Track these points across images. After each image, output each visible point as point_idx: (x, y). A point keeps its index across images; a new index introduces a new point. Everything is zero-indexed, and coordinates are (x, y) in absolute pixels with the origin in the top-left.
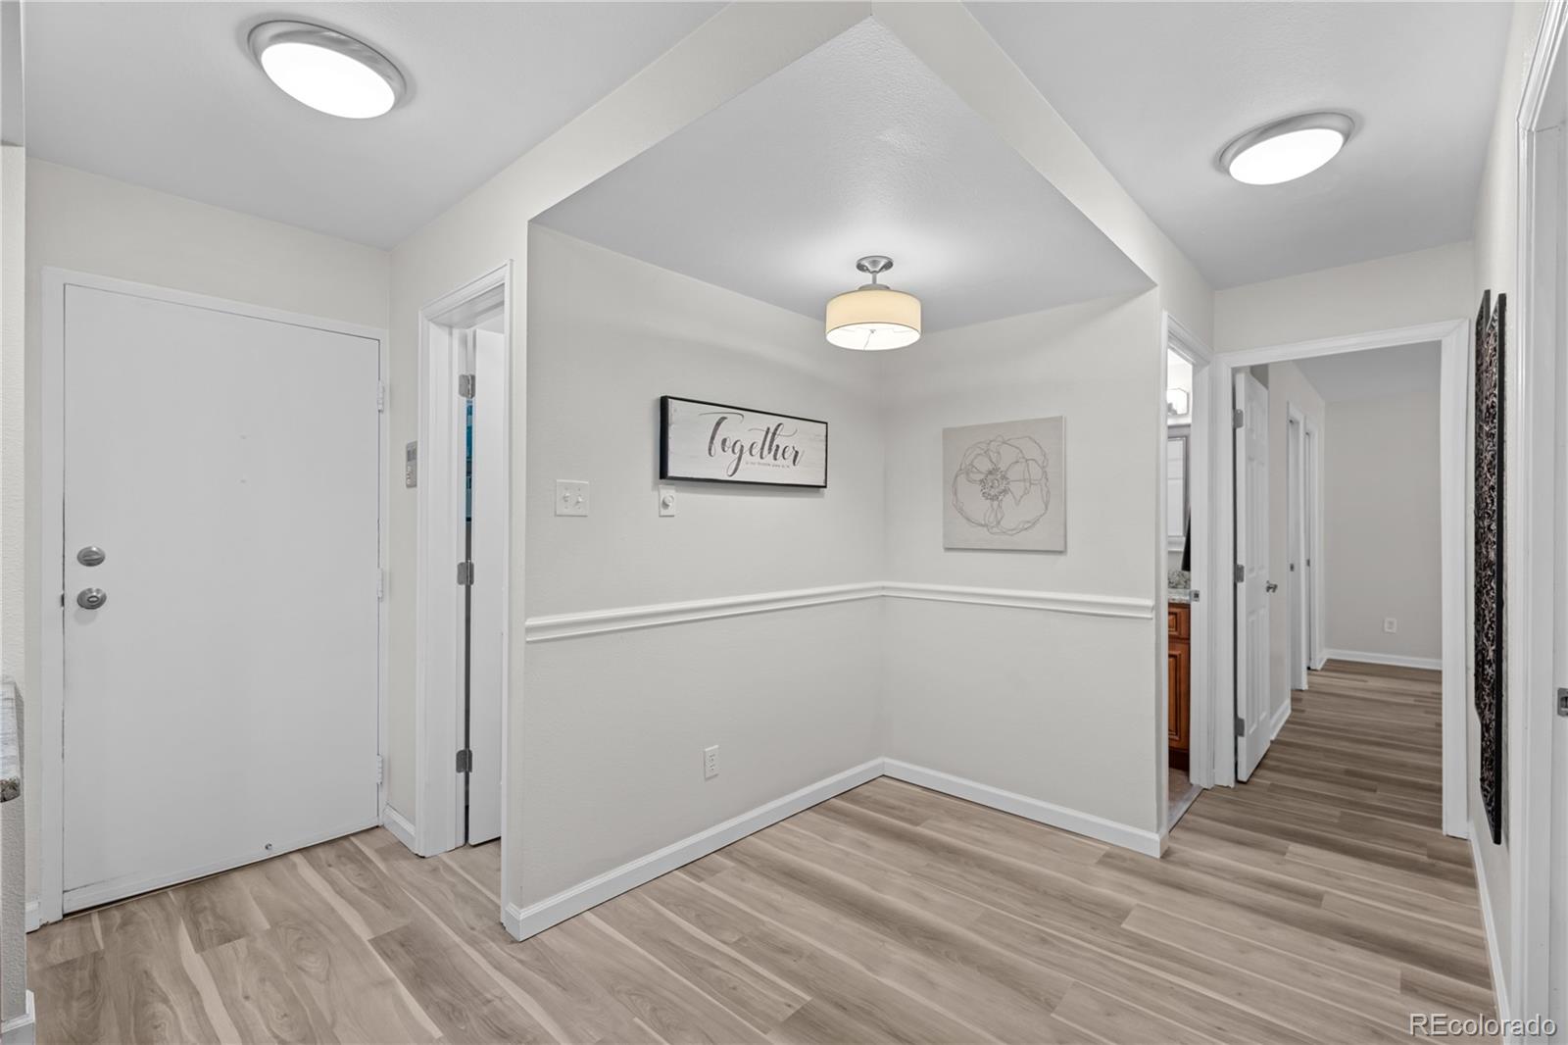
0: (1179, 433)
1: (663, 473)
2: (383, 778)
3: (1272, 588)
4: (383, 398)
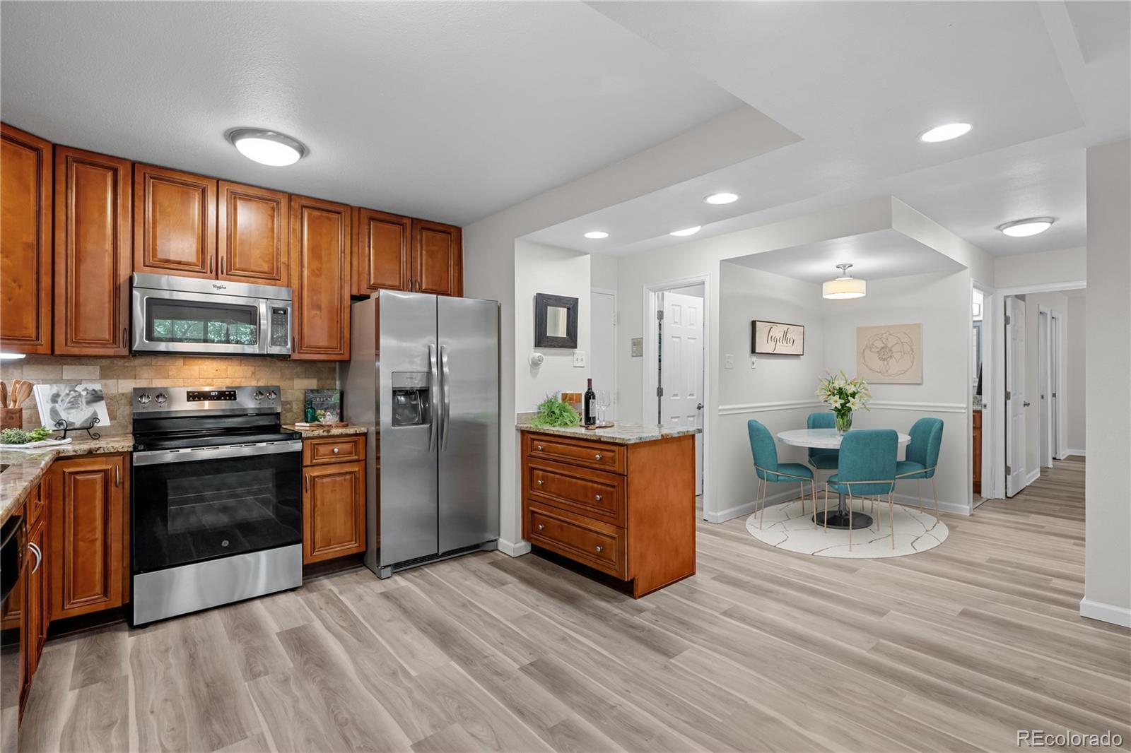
0: (977, 325)
1: (753, 351)
3: (1026, 404)
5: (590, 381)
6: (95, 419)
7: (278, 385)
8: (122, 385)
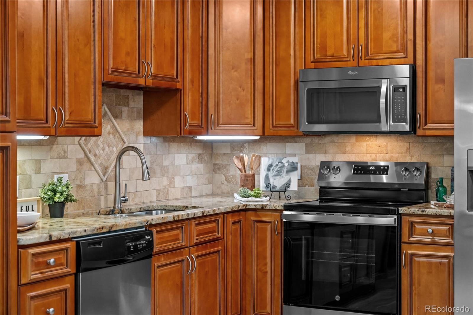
6: (288, 185)
7: (429, 161)
8: (317, 159)
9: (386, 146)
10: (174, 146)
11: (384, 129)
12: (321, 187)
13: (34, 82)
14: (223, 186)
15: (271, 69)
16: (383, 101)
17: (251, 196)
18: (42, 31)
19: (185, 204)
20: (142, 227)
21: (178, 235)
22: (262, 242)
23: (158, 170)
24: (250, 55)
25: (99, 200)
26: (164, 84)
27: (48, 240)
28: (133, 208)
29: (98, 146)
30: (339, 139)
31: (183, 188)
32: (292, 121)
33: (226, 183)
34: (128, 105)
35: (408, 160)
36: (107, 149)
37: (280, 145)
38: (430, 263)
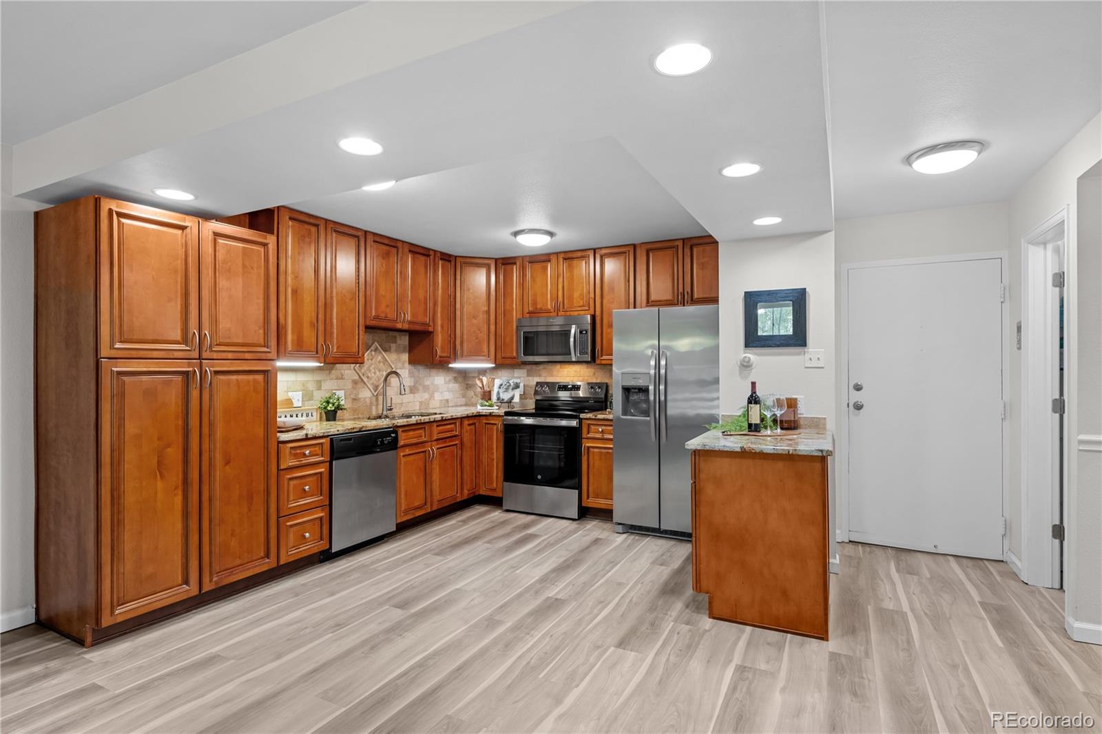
2: (1005, 531)
4: (1004, 294)
5: (753, 384)
6: (512, 398)
7: (607, 381)
8: (534, 380)
9: (580, 371)
10: (434, 372)
11: (574, 359)
12: (537, 400)
13: (306, 325)
14: (473, 399)
15: (501, 317)
16: (572, 340)
17: (486, 406)
18: (313, 289)
19: (435, 412)
20: (391, 428)
21: (421, 433)
22: (490, 438)
23: (421, 388)
24: (486, 309)
25: (371, 408)
26: (418, 328)
27: (304, 437)
28: (396, 414)
29: (370, 371)
30: (549, 366)
31: (441, 400)
32: (515, 354)
33: (474, 397)
34: (395, 342)
35: (594, 381)
36: (378, 373)
37: (509, 371)
38: (601, 453)
